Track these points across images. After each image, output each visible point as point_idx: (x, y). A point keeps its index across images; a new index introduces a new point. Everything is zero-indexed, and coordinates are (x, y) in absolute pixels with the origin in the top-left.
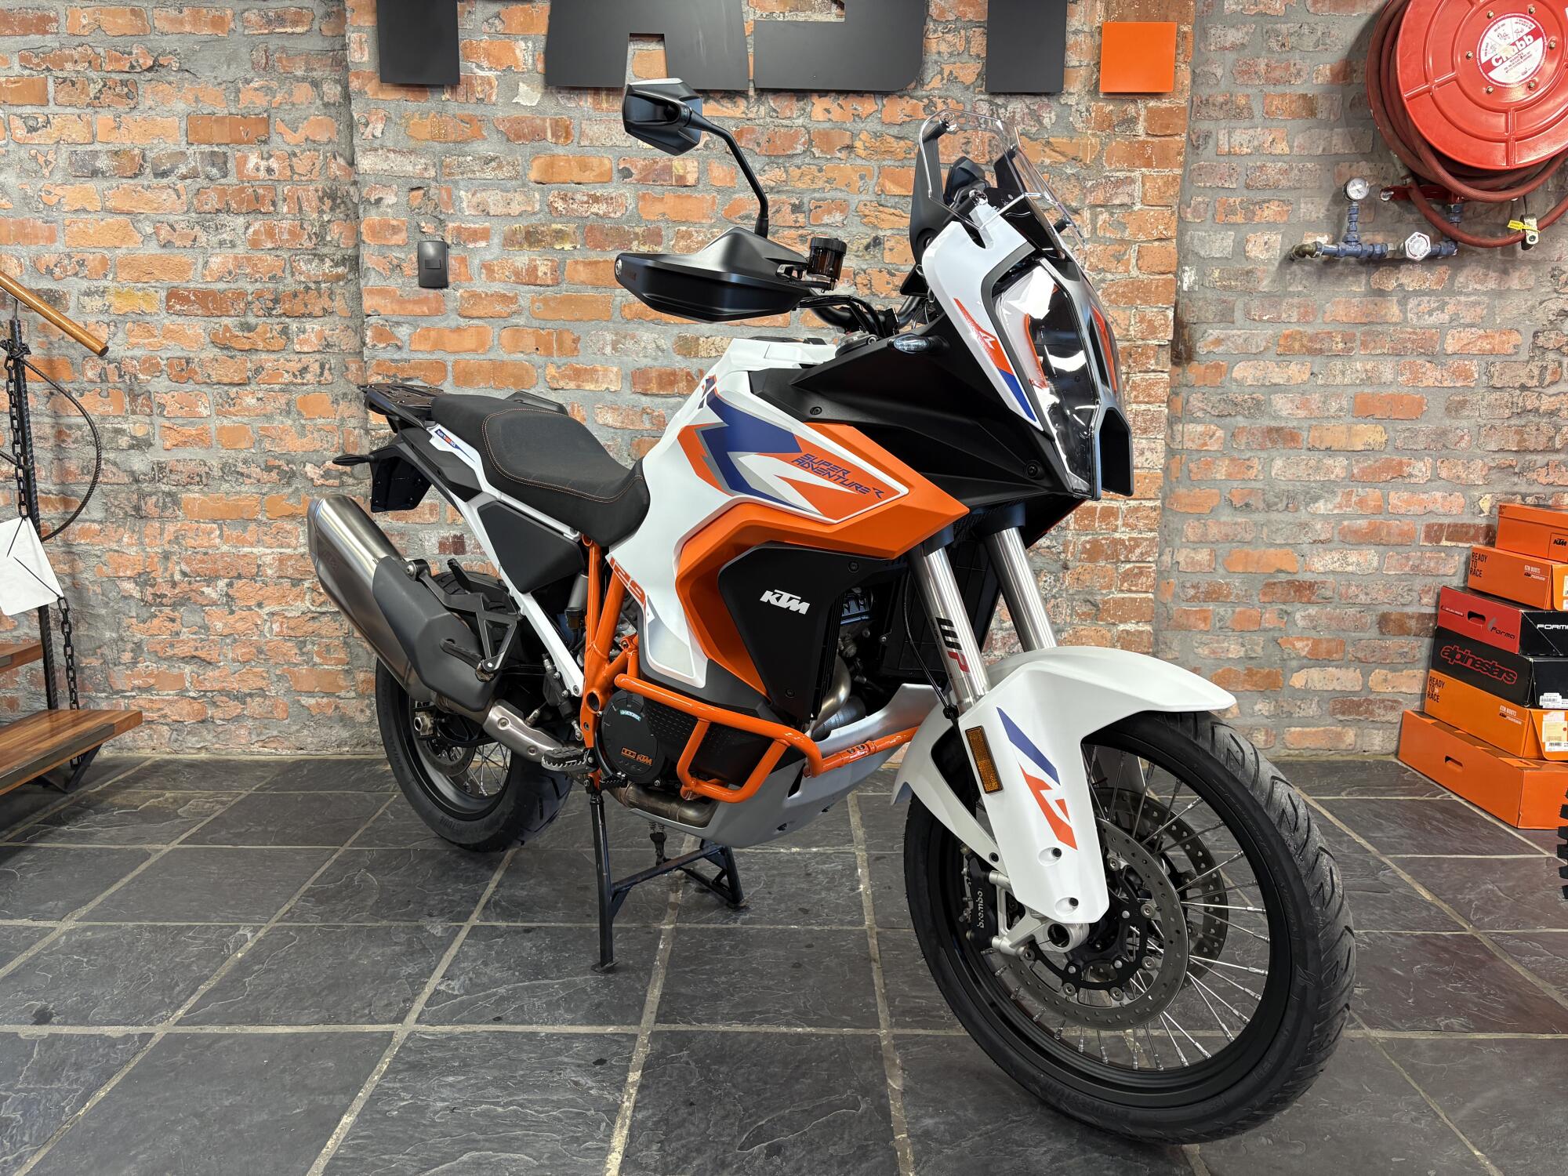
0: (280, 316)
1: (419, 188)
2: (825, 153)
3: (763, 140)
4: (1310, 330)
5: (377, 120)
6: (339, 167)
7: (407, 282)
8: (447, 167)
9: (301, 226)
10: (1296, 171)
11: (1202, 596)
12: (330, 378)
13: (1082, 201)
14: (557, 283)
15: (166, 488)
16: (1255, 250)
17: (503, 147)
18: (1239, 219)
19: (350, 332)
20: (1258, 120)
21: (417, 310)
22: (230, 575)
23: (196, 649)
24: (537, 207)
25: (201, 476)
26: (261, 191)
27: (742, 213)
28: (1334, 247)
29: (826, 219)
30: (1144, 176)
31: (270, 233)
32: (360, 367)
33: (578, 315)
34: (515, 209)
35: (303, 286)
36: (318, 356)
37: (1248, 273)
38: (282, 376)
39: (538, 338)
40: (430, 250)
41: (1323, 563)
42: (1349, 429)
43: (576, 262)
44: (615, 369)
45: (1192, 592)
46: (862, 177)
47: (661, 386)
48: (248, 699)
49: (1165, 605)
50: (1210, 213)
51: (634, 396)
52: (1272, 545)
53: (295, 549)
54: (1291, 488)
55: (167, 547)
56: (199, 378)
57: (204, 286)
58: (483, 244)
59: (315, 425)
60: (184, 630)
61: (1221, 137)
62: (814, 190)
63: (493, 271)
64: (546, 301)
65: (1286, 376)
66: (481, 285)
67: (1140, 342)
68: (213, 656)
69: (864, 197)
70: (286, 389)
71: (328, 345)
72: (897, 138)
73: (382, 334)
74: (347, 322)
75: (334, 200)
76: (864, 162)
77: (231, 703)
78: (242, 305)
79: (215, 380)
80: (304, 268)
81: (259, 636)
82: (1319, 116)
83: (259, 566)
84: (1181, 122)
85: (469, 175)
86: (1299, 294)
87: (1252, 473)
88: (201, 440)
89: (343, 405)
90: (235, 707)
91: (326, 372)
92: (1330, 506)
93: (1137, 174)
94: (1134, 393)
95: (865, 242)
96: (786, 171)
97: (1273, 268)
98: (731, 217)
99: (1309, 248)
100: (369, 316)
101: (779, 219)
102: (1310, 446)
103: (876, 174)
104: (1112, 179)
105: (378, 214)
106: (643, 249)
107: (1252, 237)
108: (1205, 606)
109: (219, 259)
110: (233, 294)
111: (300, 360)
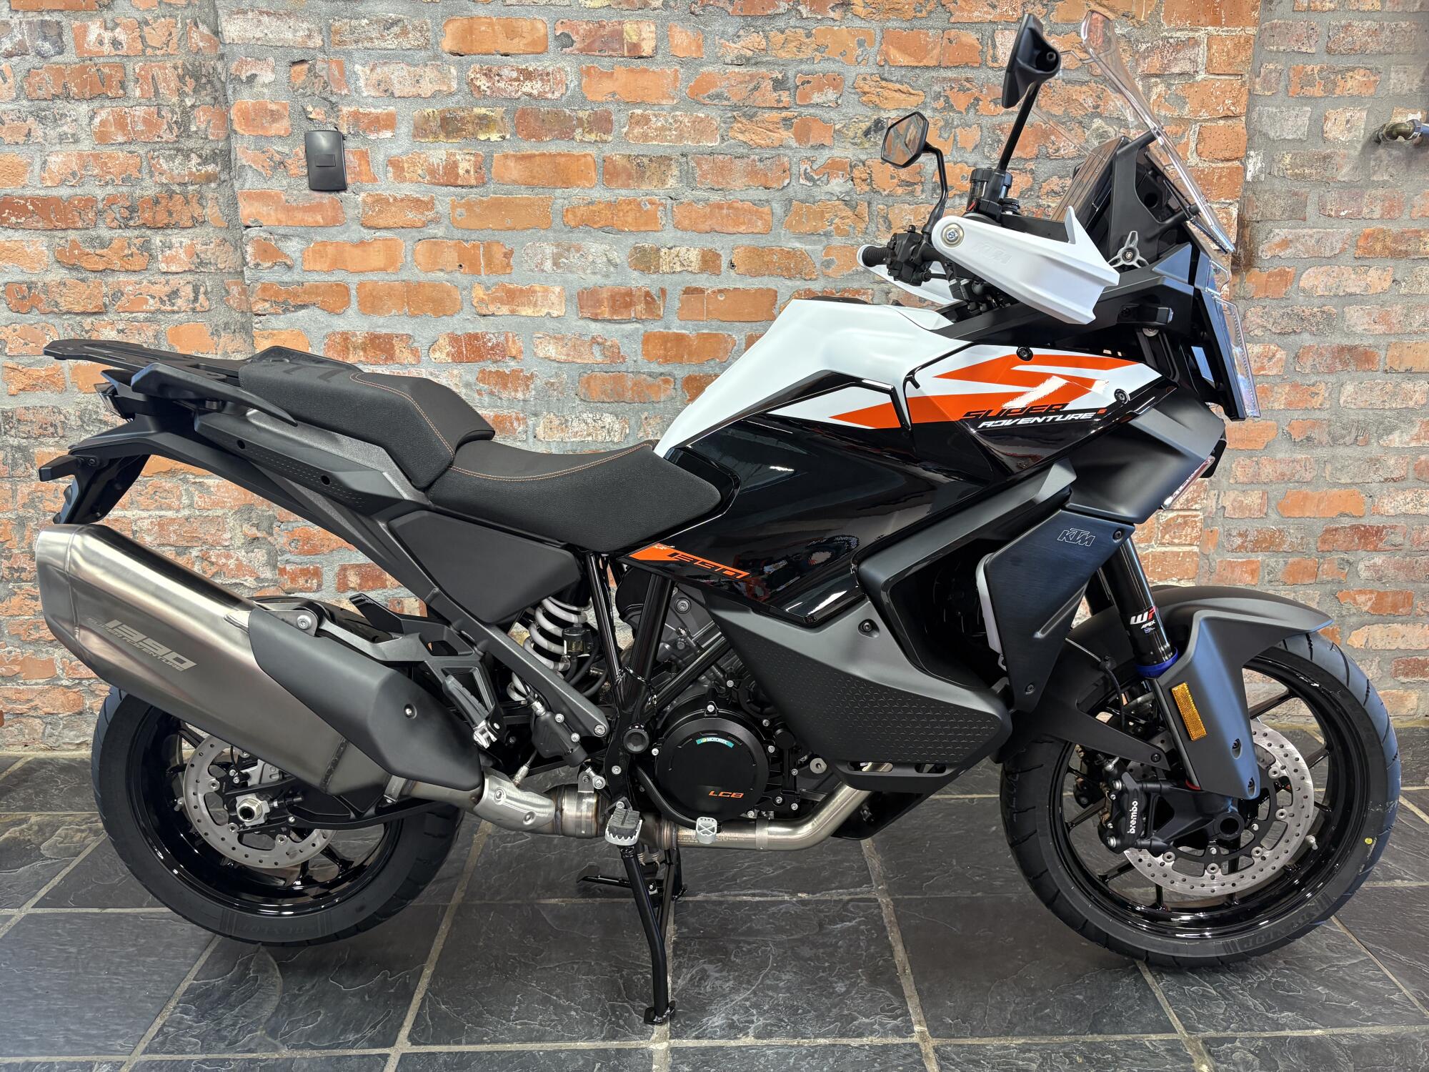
0: (139, 227)
1: (302, 61)
2: (814, 12)
4: (1395, 229)
6: (203, 37)
7: (294, 184)
8: (336, 33)
9: (159, 113)
10: (1388, 33)
11: (1250, 546)
12: (206, 304)
14: (482, 183)
15: (15, 442)
16: (1335, 130)
17: (406, 7)
18: (1317, 91)
19: (228, 247)
21: (309, 219)
24: (454, 85)
25: (56, 427)
26: (107, 70)
27: (712, 91)
29: (816, 98)
30: (1210, 36)
31: (121, 123)
32: (244, 292)
33: (509, 222)
34: (427, 88)
35: (165, 189)
36: (190, 277)
37: (1325, 158)
38: (146, 302)
39: (462, 252)
40: (323, 142)
41: (1394, 504)
43: (506, 157)
44: (557, 289)
45: (1239, 541)
46: (861, 43)
47: (614, 310)
49: (1207, 556)
50: (1283, 84)
51: (581, 322)
52: (1335, 485)
53: (178, 511)
54: (1361, 418)
55: (21, 512)
56: (45, 307)
57: (42, 193)
58: (388, 134)
62: (801, 61)
63: (403, 167)
64: (469, 206)
65: (1363, 284)
66: (388, 186)
69: (863, 70)
70: (153, 317)
71: (201, 263)
73: (268, 251)
74: (222, 235)
75: (197, 79)
76: (863, 24)
78: (91, 215)
79: (64, 309)
80: (165, 166)
83: (134, 533)
85: (366, 44)
86: (1384, 184)
87: (1317, 401)
88: (52, 382)
89: (225, 338)
91: (201, 297)
92: (1406, 438)
93: (1201, 34)
95: (864, 126)
96: (767, 37)
97: (1355, 153)
98: (698, 95)
99: (1403, 128)
100: (248, 227)
101: (758, 99)
102: (1387, 368)
103: (878, 39)
104: (1171, 41)
105: (251, 97)
106: (588, 137)
107: (1331, 113)
108: (1253, 557)
109: (60, 159)
110: (80, 201)
111: (167, 282)
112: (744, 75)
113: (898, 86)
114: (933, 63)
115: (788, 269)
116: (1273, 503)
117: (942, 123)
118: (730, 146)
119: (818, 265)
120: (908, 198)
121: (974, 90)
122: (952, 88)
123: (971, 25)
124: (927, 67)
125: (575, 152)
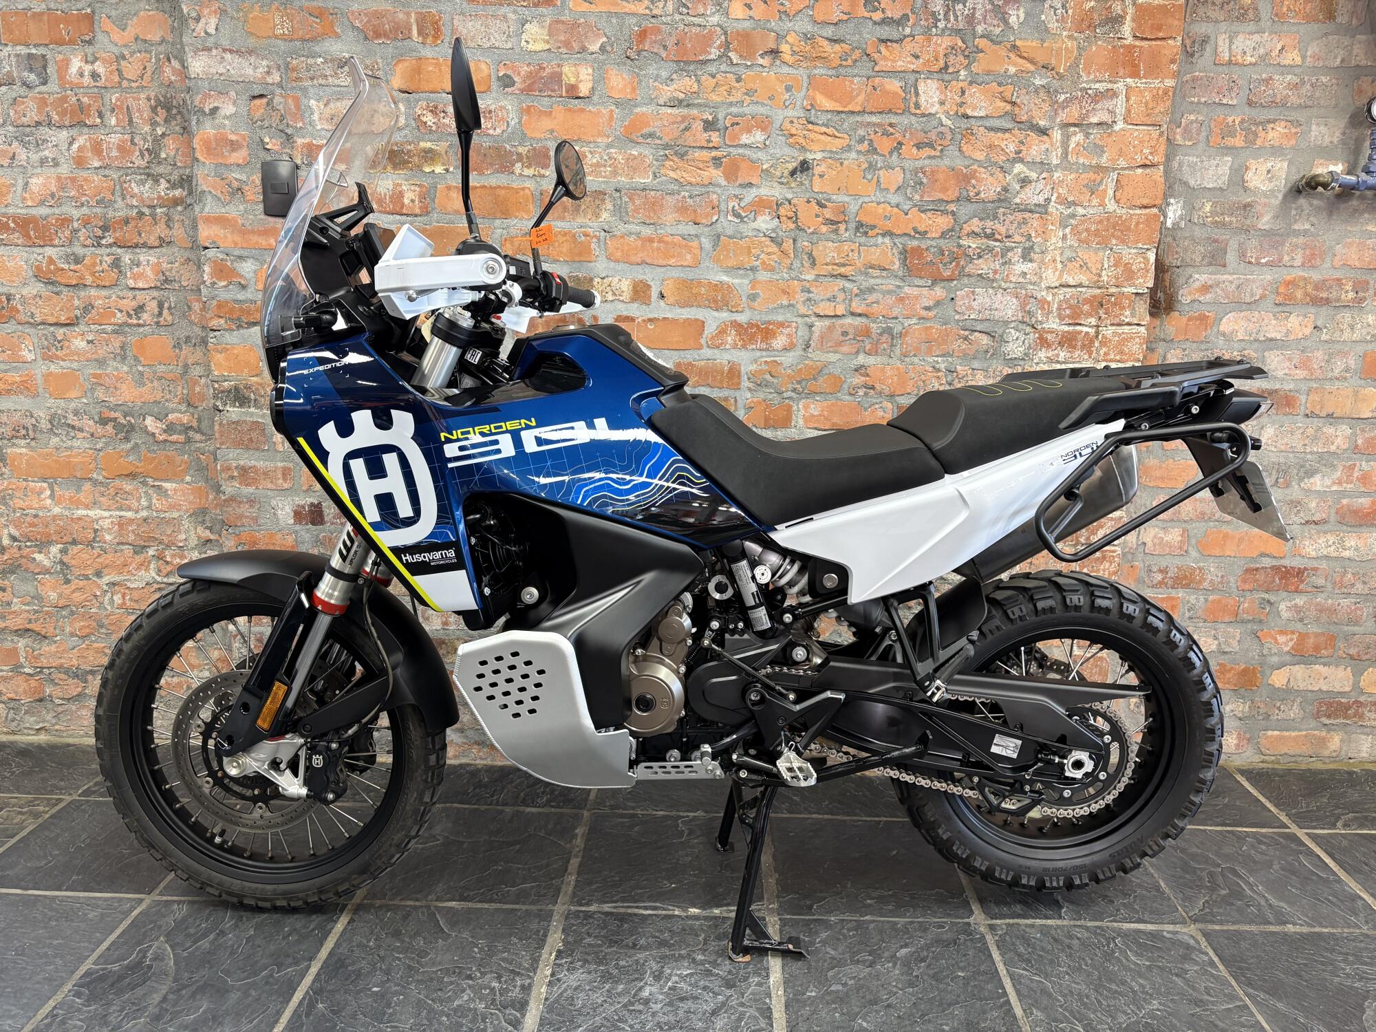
0: (110, 245)
1: (262, 96)
2: (744, 58)
3: (670, 42)
4: (1316, 276)
5: (210, 14)
6: (174, 71)
7: (250, 209)
8: (293, 70)
9: (132, 141)
10: (1308, 86)
11: (1170, 583)
12: (169, 318)
13: (1052, 119)
14: (426, 212)
16: (1256, 179)
17: (359, 48)
18: (1238, 141)
19: (192, 266)
20: (1267, 24)
21: (263, 242)
22: (65, 539)
23: (30, 621)
24: (402, 121)
25: (27, 429)
26: (85, 100)
27: (645, 131)
28: (1353, 179)
29: (745, 139)
30: (1128, 88)
31: (97, 149)
32: (203, 309)
35: (135, 211)
36: (155, 293)
37: (1245, 206)
38: (115, 316)
40: (284, 169)
41: (1315, 547)
42: (1356, 393)
43: (449, 188)
45: (1159, 577)
46: (788, 89)
48: (90, 677)
50: (1204, 134)
53: (137, 512)
54: (1282, 460)
56: (21, 317)
57: (24, 211)
59: (155, 372)
60: (15, 600)
61: (1220, 43)
62: (731, 104)
65: (1284, 330)
67: (1113, 290)
68: (50, 630)
69: (790, 113)
70: (120, 330)
71: (166, 281)
72: (830, 40)
73: (222, 271)
74: (187, 254)
75: (169, 110)
76: (791, 71)
77: (70, 681)
78: (67, 233)
79: (38, 320)
80: (136, 190)
81: (99, 608)
82: (1339, 20)
83: (96, 531)
84: (1176, 23)
85: (320, 81)
86: (1305, 232)
88: (26, 387)
89: (186, 349)
90: (74, 687)
91: (165, 312)
92: (1328, 482)
93: (1120, 86)
94: (1104, 350)
95: (791, 166)
96: (698, 81)
97: (1276, 201)
98: (632, 135)
99: (1321, 179)
100: (206, 248)
101: (689, 139)
102: (1308, 412)
103: (805, 85)
104: (1090, 92)
105: (213, 127)
106: (527, 172)
107: (1252, 164)
108: (1173, 593)
109: (41, 180)
110: (57, 220)
111: (134, 298)
112: (676, 116)
113: (824, 129)
114: (858, 108)
115: (715, 301)
116: (1193, 542)
117: (866, 165)
118: (661, 183)
119: (744, 299)
120: (833, 236)
121: (897, 135)
122: (876, 132)
123: (893, 73)
124: (853, 113)
125: (514, 185)
